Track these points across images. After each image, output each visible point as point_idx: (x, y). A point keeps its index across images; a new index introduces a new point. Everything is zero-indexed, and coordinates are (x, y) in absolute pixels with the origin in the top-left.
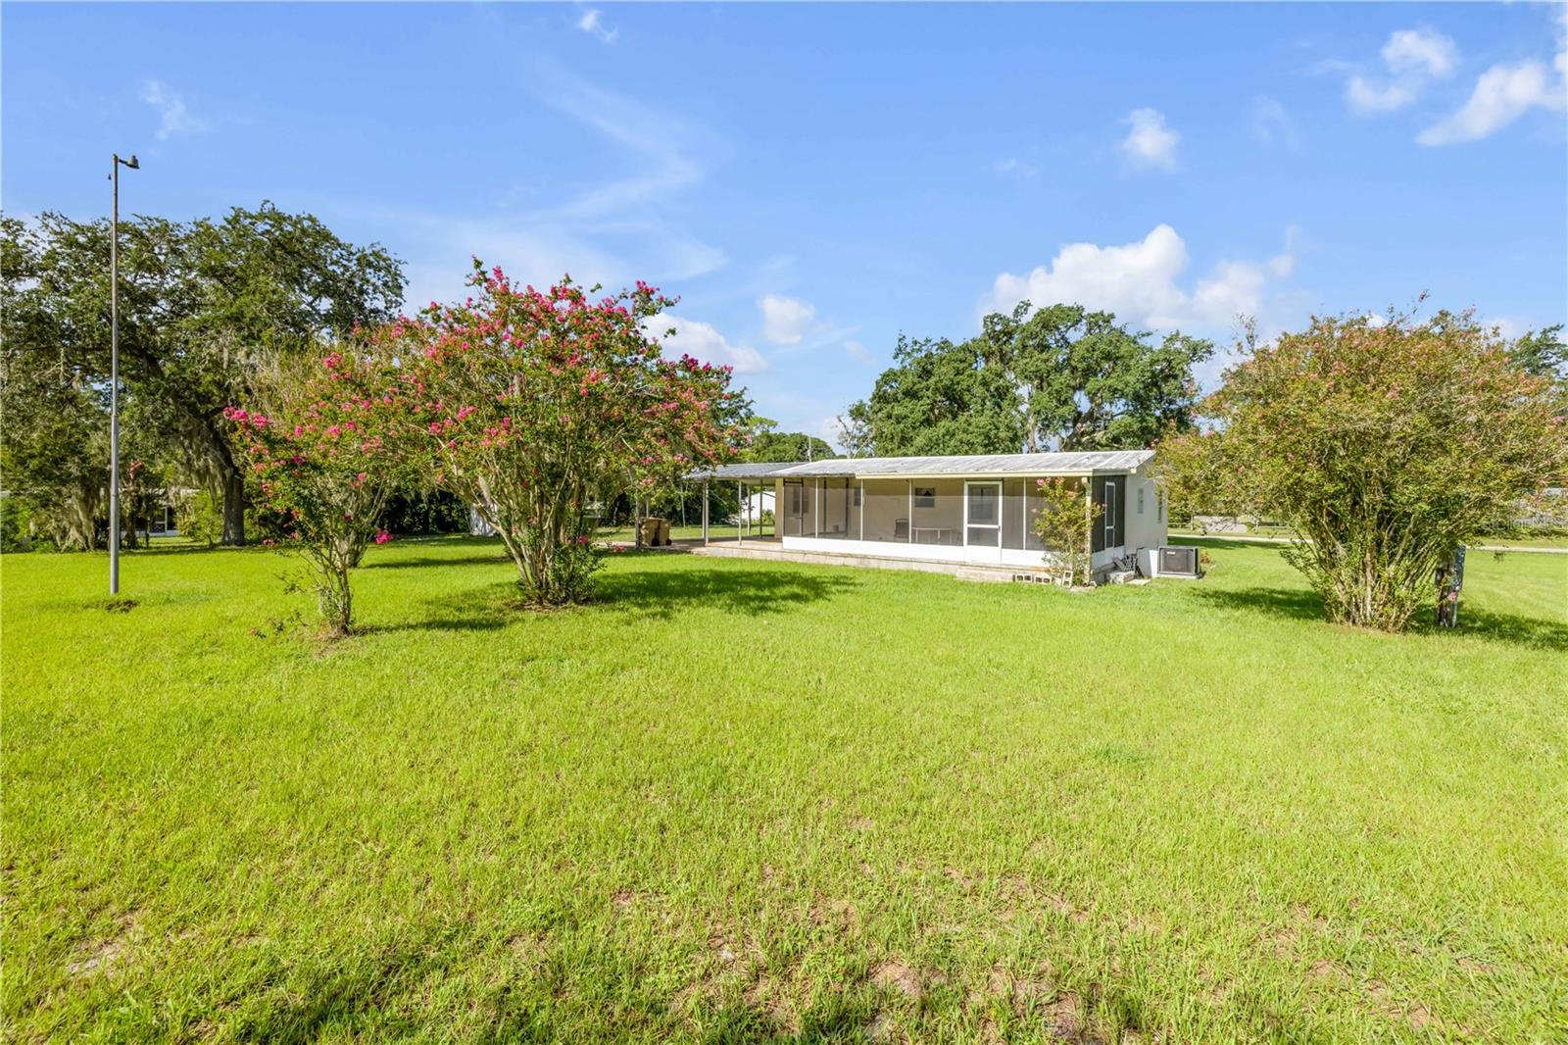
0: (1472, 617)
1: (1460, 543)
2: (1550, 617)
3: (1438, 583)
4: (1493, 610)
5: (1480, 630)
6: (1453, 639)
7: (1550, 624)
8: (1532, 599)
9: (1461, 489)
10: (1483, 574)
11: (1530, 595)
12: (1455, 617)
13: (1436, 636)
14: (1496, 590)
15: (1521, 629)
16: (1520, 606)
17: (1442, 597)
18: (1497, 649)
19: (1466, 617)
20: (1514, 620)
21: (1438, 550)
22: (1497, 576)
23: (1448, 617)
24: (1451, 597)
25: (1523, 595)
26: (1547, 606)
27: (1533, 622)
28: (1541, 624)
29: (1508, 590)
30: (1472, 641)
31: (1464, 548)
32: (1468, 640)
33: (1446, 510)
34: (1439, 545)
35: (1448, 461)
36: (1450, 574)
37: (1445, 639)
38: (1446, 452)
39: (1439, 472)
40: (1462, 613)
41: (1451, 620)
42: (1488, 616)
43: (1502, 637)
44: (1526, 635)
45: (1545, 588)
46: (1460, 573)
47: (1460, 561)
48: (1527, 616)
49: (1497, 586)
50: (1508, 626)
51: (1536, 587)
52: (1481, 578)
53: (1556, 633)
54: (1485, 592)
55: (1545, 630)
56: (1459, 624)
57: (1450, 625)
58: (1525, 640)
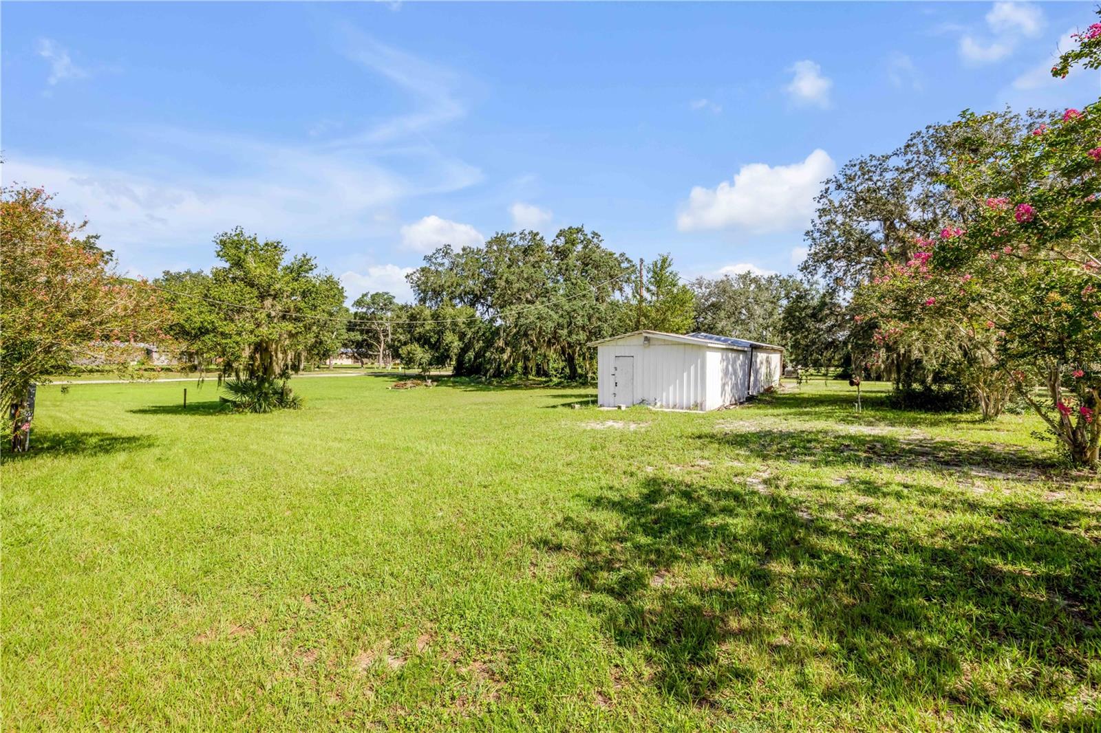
0: (42, 439)
1: (32, 381)
2: (97, 430)
3: (13, 416)
4: (57, 431)
5: (49, 449)
6: (26, 462)
7: (97, 434)
8: (84, 418)
9: (35, 336)
10: (48, 403)
11: (82, 415)
12: (28, 442)
13: (11, 464)
14: (58, 414)
15: (79, 442)
16: (76, 424)
17: (17, 428)
18: (62, 464)
19: (38, 440)
20: (73, 436)
21: (12, 390)
22: (58, 403)
23: (22, 443)
24: (25, 427)
25: (78, 415)
26: (94, 421)
27: (85, 434)
28: (91, 435)
29: (67, 413)
30: (42, 461)
31: (34, 386)
32: (39, 461)
33: (20, 353)
34: (14, 384)
35: (23, 313)
36: (23, 407)
37: (19, 464)
38: (21, 304)
39: (14, 321)
40: (33, 437)
41: (24, 446)
42: (54, 436)
43: (66, 452)
44: (83, 446)
45: (91, 408)
46: (32, 406)
47: (32, 396)
48: (82, 431)
49: (59, 411)
50: (69, 441)
51: (85, 408)
52: (46, 406)
53: (102, 440)
54: (51, 417)
55: (94, 440)
56: (31, 447)
57: (24, 450)
58: (83, 450)
